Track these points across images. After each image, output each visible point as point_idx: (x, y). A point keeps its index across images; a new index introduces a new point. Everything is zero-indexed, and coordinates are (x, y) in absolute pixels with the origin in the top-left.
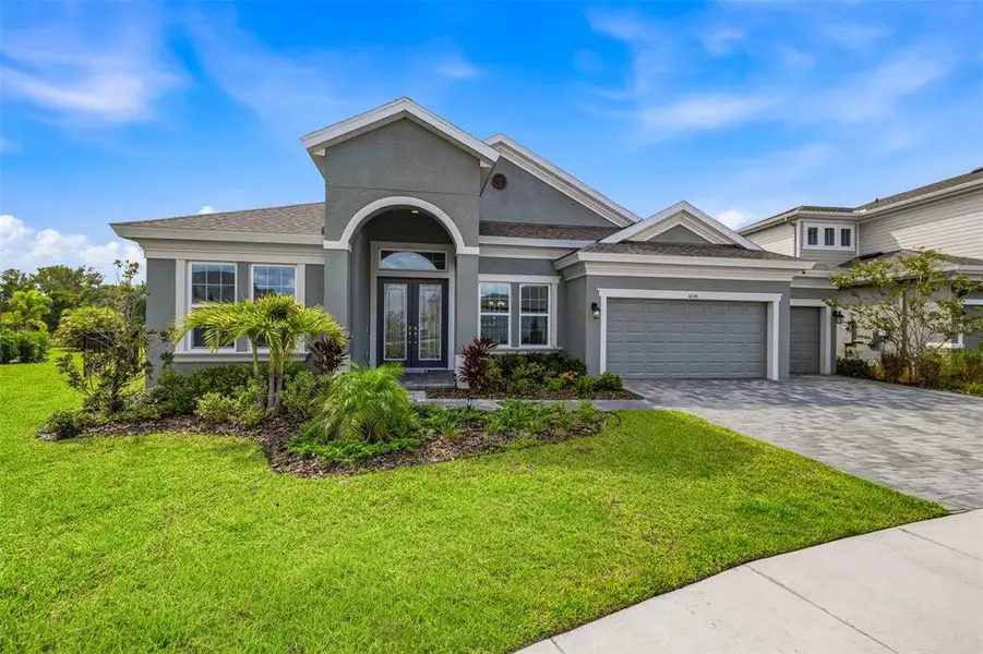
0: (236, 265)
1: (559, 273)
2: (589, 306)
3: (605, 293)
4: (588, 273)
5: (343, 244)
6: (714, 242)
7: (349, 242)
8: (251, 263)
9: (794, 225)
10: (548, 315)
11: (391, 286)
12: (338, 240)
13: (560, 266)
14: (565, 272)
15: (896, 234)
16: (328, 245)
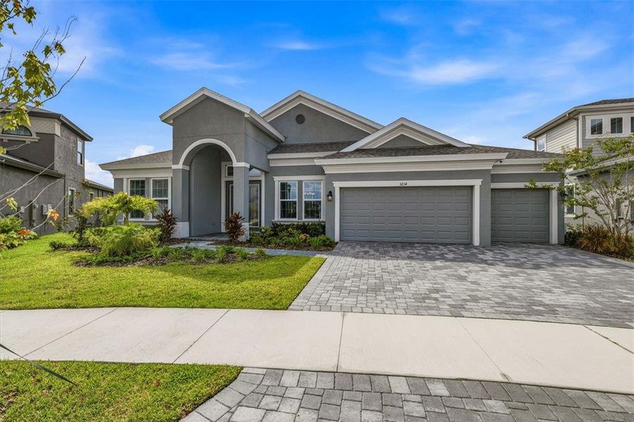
0: (145, 179)
2: (327, 193)
3: (338, 185)
5: (180, 166)
7: (184, 165)
8: (151, 178)
9: (577, 119)
10: (322, 200)
12: (178, 164)
16: (174, 167)
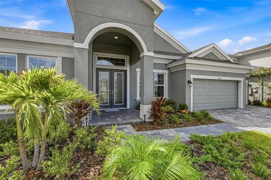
0: (16, 55)
1: (168, 69)
2: (187, 81)
3: (193, 77)
4: (187, 68)
5: (85, 45)
6: (221, 59)
7: (89, 44)
8: (27, 55)
10: (164, 85)
11: (102, 73)
12: (83, 42)
13: (169, 66)
14: (170, 69)
15: (250, 62)
16: (76, 45)
